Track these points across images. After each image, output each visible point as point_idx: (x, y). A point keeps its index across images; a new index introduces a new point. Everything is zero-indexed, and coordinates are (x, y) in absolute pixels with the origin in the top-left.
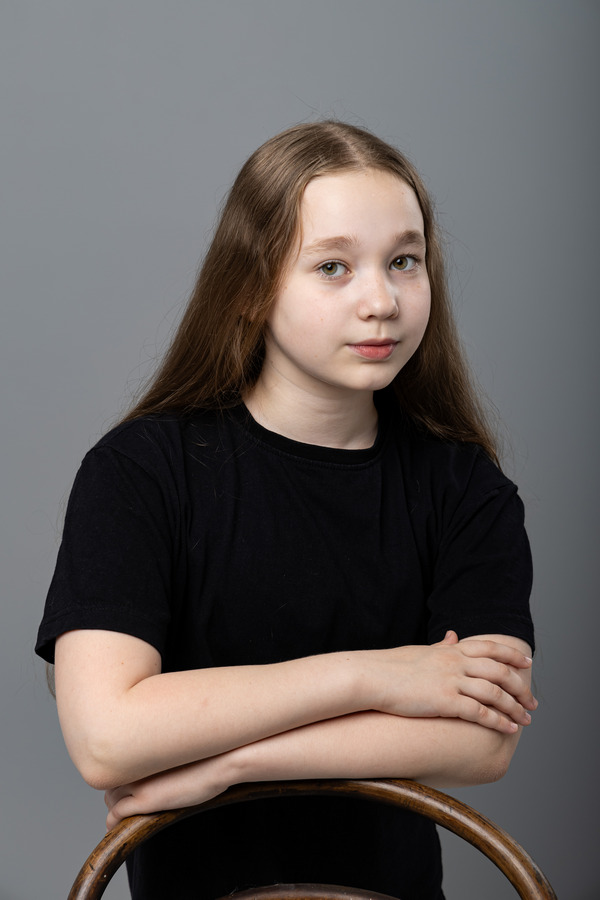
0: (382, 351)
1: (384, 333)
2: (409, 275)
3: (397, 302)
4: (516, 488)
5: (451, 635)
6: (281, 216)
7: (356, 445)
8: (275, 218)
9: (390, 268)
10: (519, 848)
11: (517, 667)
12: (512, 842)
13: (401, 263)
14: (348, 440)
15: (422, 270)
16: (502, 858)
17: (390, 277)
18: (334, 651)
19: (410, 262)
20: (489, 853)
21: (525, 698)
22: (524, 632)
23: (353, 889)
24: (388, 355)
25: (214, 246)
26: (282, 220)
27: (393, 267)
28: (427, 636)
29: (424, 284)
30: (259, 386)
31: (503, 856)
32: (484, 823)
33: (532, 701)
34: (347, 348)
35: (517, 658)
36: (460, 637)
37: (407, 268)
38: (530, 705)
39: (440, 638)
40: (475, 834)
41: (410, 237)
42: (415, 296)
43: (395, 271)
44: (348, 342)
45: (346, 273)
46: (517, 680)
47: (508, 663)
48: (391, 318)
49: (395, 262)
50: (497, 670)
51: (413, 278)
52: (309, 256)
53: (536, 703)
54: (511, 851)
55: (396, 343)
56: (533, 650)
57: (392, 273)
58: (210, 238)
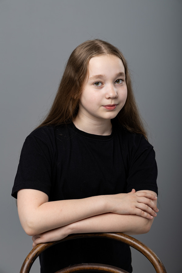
0: (113, 108)
1: (113, 102)
2: (120, 85)
3: (117, 93)
4: (153, 147)
5: (133, 190)
6: (82, 69)
7: (106, 134)
8: (81, 69)
9: (115, 83)
10: (153, 253)
11: (153, 200)
12: (151, 251)
13: (118, 82)
14: (103, 133)
15: (124, 83)
16: (149, 256)
17: (115, 86)
18: (99, 195)
19: (121, 81)
20: (145, 254)
21: (155, 209)
22: (155, 189)
23: (105, 265)
24: (114, 109)
25: (63, 77)
26: (83, 70)
27: (116, 83)
28: (126, 190)
29: (125, 87)
30: (77, 117)
31: (149, 255)
32: (143, 245)
33: (157, 210)
34: (102, 107)
35: (153, 197)
36: (136, 191)
37: (120, 83)
38: (157, 211)
39: (130, 191)
40: (141, 249)
41: (121, 74)
42: (122, 91)
43: (117, 84)
44: (102, 105)
45: (102, 85)
46: (153, 203)
47: (150, 199)
48: (115, 98)
49: (116, 81)
50: (147, 200)
51: (122, 86)
52: (91, 81)
53: (158, 210)
54: (151, 254)
55: (117, 105)
56: (157, 195)
57: (115, 84)
58: (62, 75)
